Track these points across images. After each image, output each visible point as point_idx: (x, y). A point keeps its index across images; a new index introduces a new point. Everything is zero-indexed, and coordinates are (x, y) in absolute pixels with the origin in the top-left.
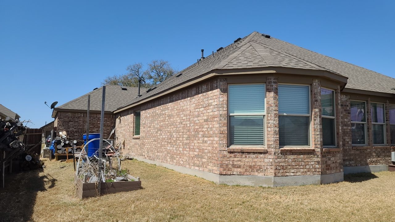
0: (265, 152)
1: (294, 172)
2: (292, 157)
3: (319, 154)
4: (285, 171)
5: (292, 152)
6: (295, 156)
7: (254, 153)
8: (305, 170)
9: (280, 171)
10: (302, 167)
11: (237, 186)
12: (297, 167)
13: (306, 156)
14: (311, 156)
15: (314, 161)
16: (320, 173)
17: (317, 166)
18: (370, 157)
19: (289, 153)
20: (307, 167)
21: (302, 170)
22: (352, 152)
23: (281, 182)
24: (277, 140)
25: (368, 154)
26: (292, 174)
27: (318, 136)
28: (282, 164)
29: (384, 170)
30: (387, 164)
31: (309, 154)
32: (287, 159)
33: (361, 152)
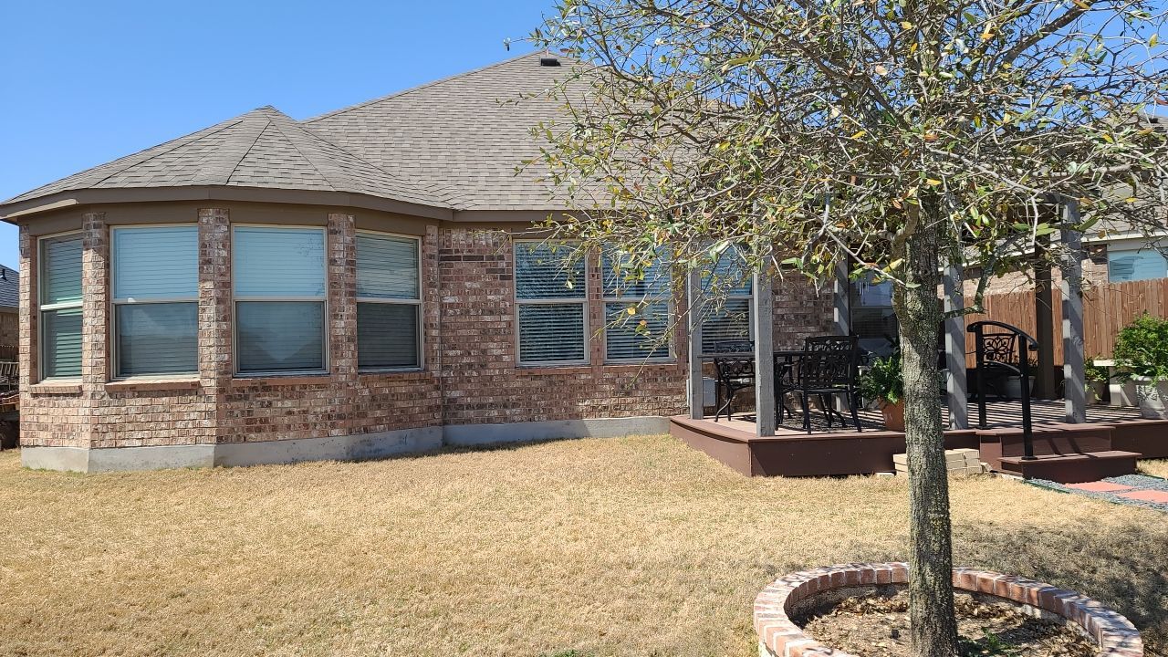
0: (78, 393)
1: (143, 438)
2: (140, 402)
3: (212, 393)
4: (119, 434)
5: (138, 391)
6: (146, 401)
7: (66, 395)
8: (173, 432)
9: (104, 434)
10: (164, 426)
11: (41, 470)
12: (152, 425)
13: (175, 400)
14: (191, 398)
15: (200, 411)
16: (214, 440)
17: (206, 423)
18: (587, 396)
19: (131, 394)
20: (179, 425)
21: (164, 433)
22: (518, 384)
23: (108, 462)
24: (102, 363)
25: (580, 388)
26: (138, 443)
27: (211, 349)
28: (112, 420)
29: (650, 432)
30: (666, 415)
31: (183, 395)
32: (123, 409)
33: (551, 383)
